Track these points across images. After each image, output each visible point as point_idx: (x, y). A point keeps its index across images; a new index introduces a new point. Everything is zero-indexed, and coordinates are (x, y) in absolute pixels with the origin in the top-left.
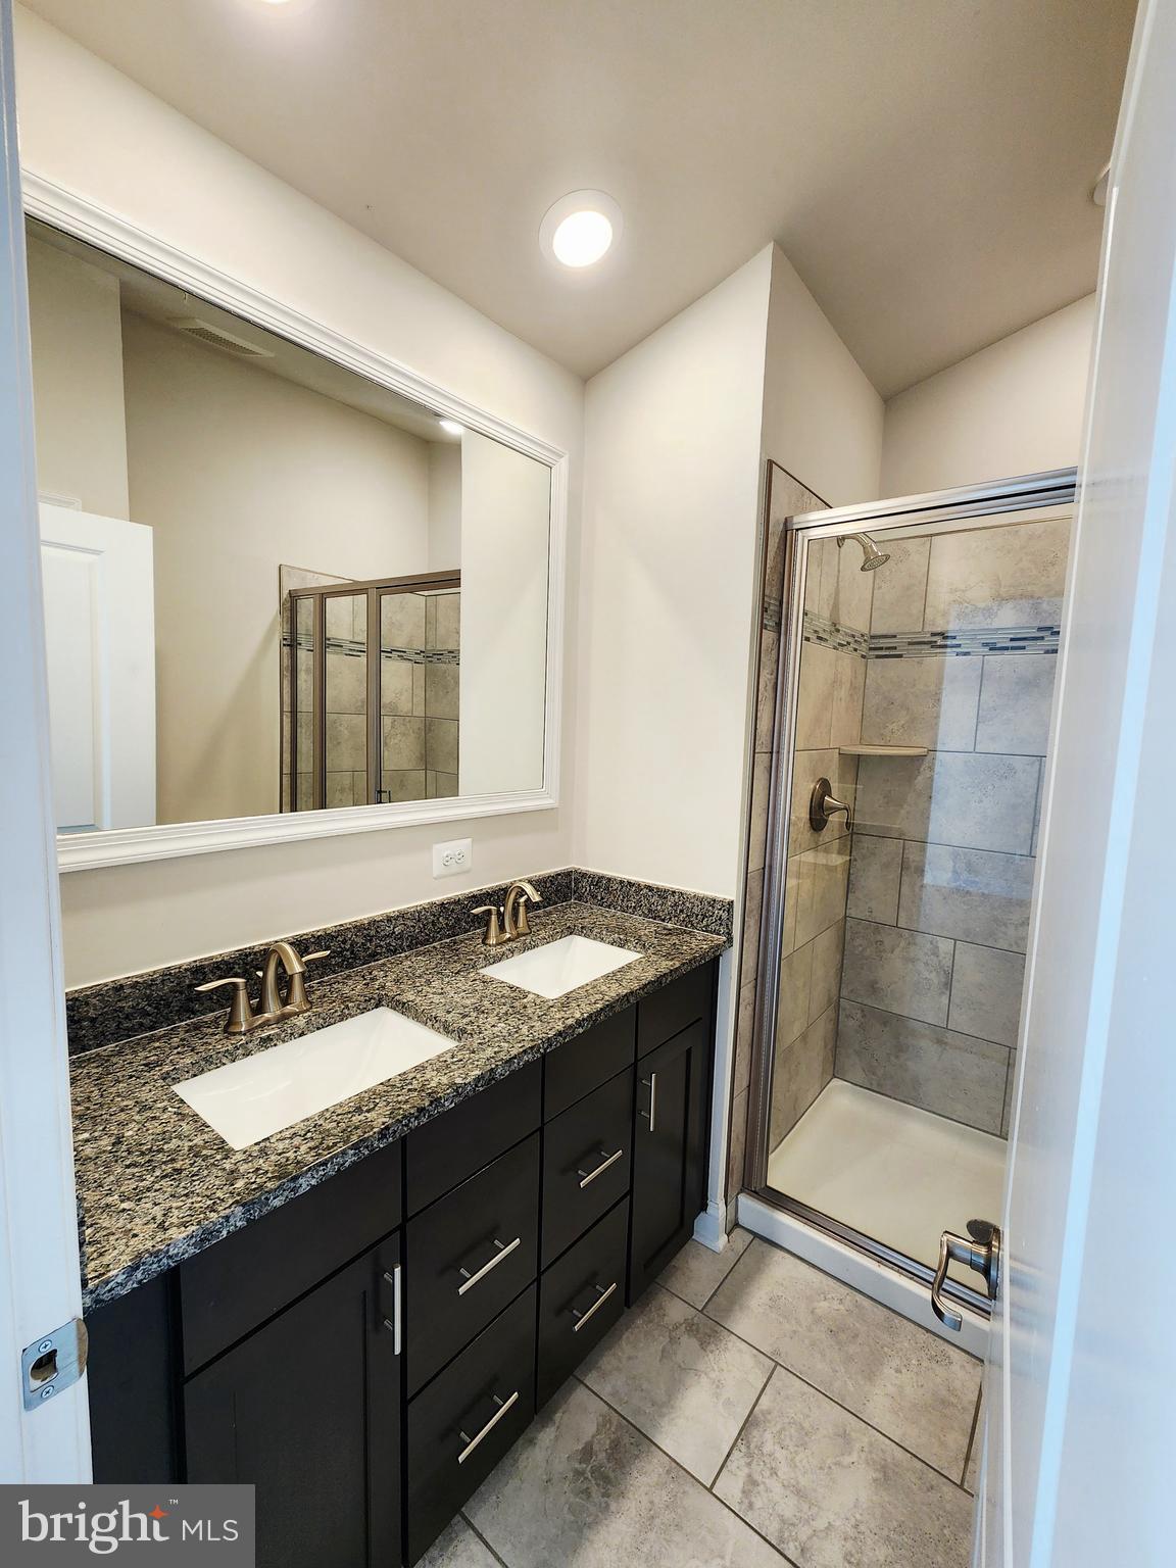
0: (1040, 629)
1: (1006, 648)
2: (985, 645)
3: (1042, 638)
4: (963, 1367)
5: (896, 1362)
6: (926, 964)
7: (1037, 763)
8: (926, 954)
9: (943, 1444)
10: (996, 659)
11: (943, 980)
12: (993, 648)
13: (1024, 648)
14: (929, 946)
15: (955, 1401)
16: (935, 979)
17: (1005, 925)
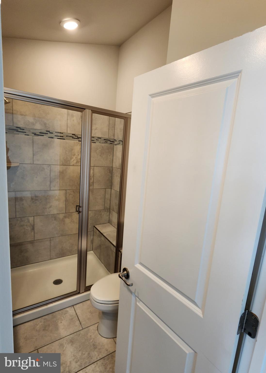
0: (47, 131)
1: (39, 135)
2: (33, 133)
3: (47, 134)
4: (70, 310)
5: (60, 321)
6: (26, 225)
7: (49, 167)
8: (26, 223)
9: (76, 326)
10: (36, 138)
11: (32, 228)
12: (35, 134)
13: (43, 136)
14: (27, 220)
15: (73, 317)
16: (29, 229)
17: (46, 209)
